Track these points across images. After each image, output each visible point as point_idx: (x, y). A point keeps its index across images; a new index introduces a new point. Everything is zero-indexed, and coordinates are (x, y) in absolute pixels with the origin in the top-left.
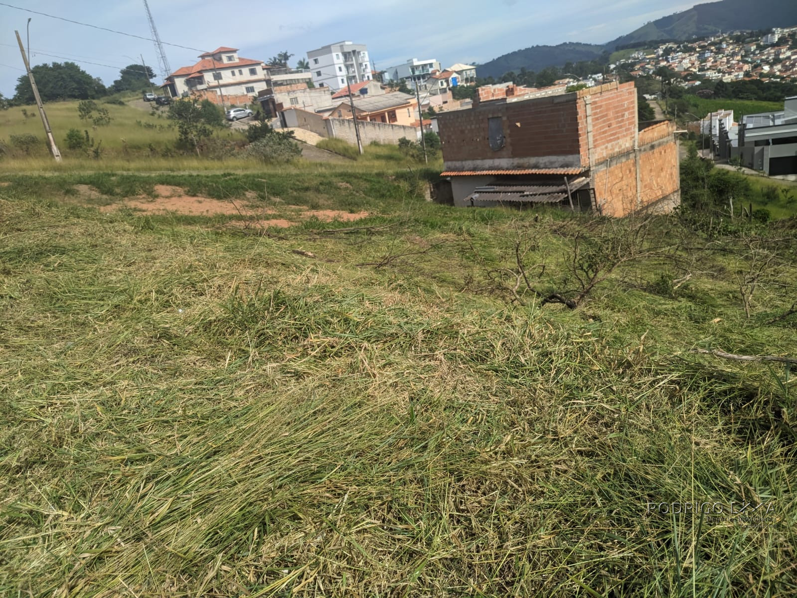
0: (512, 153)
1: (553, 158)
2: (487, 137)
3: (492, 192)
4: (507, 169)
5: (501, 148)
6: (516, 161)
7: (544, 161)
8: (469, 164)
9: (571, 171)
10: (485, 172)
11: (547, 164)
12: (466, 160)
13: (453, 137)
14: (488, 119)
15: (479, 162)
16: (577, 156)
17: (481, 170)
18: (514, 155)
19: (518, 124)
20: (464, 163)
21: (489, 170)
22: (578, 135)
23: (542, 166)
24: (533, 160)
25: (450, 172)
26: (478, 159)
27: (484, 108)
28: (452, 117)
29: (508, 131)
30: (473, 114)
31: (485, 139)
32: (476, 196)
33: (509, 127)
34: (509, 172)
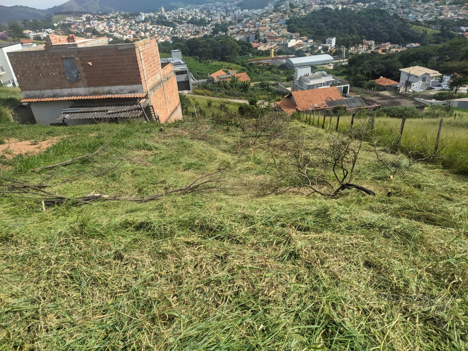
0: (88, 84)
1: (122, 87)
2: (62, 72)
3: (79, 113)
4: (85, 95)
5: (77, 80)
6: (92, 89)
7: (115, 89)
8: (49, 92)
9: (138, 95)
10: (65, 98)
11: (118, 91)
12: (44, 89)
13: (28, 72)
14: (62, 58)
15: (58, 91)
16: (140, 85)
17: (61, 97)
18: (89, 85)
19: (90, 64)
20: (43, 91)
21: (69, 96)
22: (139, 72)
23: (114, 92)
24: (106, 89)
25: (31, 98)
26: (56, 89)
27: (57, 51)
28: (24, 56)
29: (82, 68)
30: (46, 54)
31: (61, 73)
32: (67, 116)
33: (82, 65)
34: (88, 97)
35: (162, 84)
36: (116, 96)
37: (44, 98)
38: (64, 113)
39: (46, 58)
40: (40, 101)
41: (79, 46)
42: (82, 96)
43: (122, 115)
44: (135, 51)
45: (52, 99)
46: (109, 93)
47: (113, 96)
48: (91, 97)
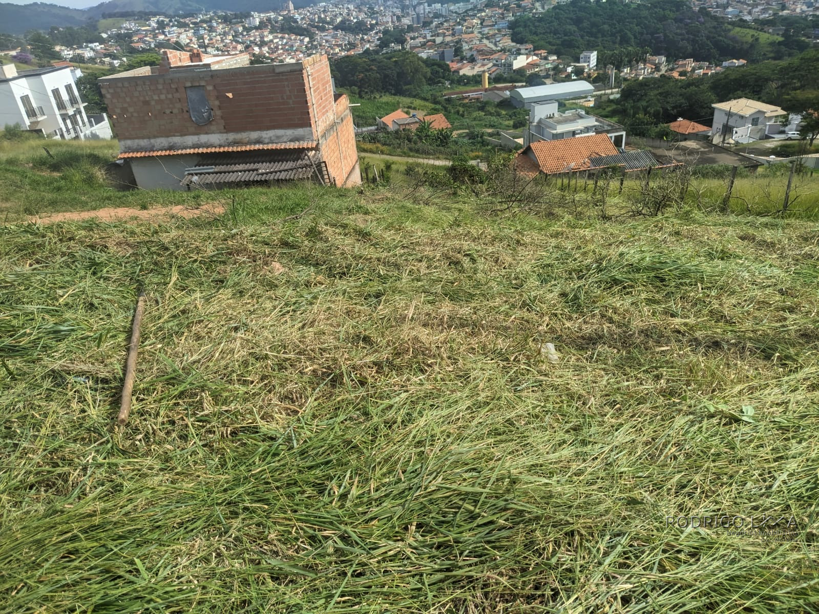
0: (225, 128)
1: (280, 132)
2: (185, 109)
3: (213, 173)
4: (220, 146)
5: (209, 122)
6: (232, 136)
7: (268, 136)
8: (162, 141)
9: (304, 144)
10: (188, 151)
11: (273, 138)
12: (155, 137)
13: (131, 110)
14: (185, 88)
15: (177, 140)
16: (308, 128)
17: (182, 149)
18: (227, 129)
19: (230, 95)
20: (152, 141)
21: (194, 148)
22: (308, 108)
23: (266, 141)
24: (254, 135)
25: (133, 152)
26: (175, 136)
27: (178, 75)
28: (126, 84)
29: (217, 103)
30: (161, 81)
31: (183, 112)
32: (195, 178)
33: (217, 98)
34: (226, 149)
35: (335, 128)
36: (270, 146)
37: (154, 151)
38: (189, 174)
39: (160, 87)
40: (149, 156)
41: (215, 67)
42: (216, 147)
43: (283, 176)
44: (302, 74)
45: (167, 153)
46: (258, 142)
47: (265, 147)
48: (230, 149)
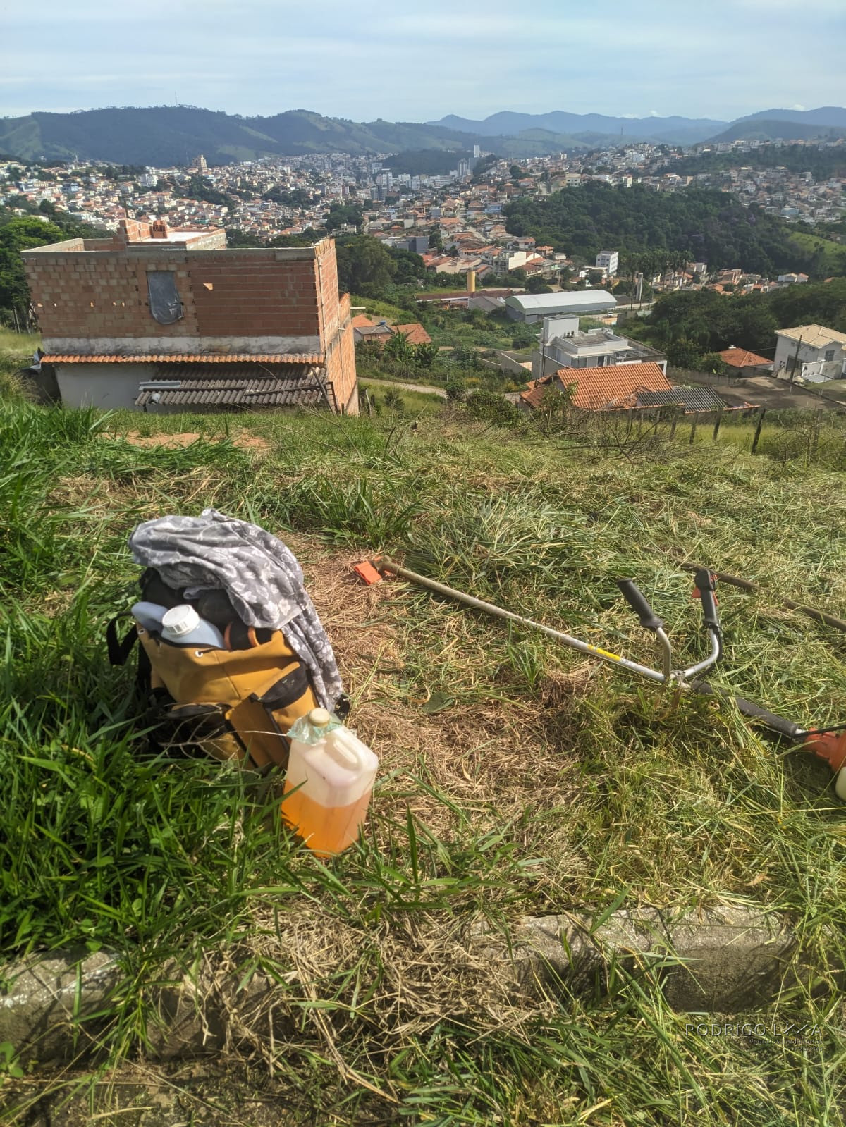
0: (198, 330)
1: (275, 340)
2: (144, 301)
3: (180, 390)
4: (189, 354)
5: (177, 320)
6: (206, 342)
7: (258, 344)
8: (108, 343)
9: (309, 358)
10: (143, 358)
11: (264, 348)
12: (96, 336)
13: (65, 297)
14: (147, 272)
15: (127, 342)
16: (315, 337)
17: (135, 355)
18: (201, 332)
19: (209, 286)
20: (92, 342)
21: (152, 355)
22: (316, 309)
23: (255, 350)
24: (239, 342)
25: (63, 356)
26: (125, 336)
27: (138, 254)
28: (62, 262)
29: (190, 295)
30: (113, 261)
31: (140, 304)
32: (156, 396)
33: (191, 288)
34: (198, 359)
35: (338, 338)
36: (260, 358)
37: (93, 356)
38: (145, 391)
39: (111, 268)
40: (86, 363)
41: (190, 247)
42: (183, 355)
43: (280, 398)
44: (313, 264)
45: (113, 359)
46: (244, 351)
47: (254, 359)
48: (204, 359)
